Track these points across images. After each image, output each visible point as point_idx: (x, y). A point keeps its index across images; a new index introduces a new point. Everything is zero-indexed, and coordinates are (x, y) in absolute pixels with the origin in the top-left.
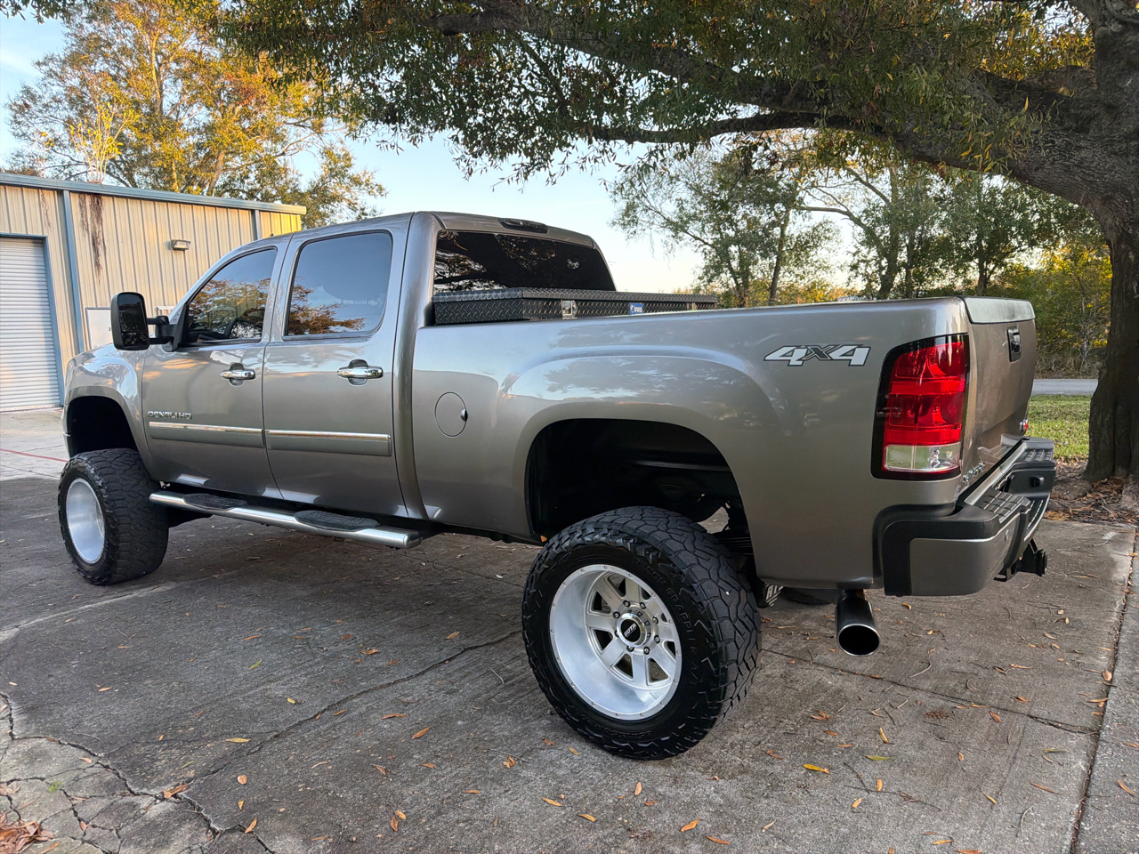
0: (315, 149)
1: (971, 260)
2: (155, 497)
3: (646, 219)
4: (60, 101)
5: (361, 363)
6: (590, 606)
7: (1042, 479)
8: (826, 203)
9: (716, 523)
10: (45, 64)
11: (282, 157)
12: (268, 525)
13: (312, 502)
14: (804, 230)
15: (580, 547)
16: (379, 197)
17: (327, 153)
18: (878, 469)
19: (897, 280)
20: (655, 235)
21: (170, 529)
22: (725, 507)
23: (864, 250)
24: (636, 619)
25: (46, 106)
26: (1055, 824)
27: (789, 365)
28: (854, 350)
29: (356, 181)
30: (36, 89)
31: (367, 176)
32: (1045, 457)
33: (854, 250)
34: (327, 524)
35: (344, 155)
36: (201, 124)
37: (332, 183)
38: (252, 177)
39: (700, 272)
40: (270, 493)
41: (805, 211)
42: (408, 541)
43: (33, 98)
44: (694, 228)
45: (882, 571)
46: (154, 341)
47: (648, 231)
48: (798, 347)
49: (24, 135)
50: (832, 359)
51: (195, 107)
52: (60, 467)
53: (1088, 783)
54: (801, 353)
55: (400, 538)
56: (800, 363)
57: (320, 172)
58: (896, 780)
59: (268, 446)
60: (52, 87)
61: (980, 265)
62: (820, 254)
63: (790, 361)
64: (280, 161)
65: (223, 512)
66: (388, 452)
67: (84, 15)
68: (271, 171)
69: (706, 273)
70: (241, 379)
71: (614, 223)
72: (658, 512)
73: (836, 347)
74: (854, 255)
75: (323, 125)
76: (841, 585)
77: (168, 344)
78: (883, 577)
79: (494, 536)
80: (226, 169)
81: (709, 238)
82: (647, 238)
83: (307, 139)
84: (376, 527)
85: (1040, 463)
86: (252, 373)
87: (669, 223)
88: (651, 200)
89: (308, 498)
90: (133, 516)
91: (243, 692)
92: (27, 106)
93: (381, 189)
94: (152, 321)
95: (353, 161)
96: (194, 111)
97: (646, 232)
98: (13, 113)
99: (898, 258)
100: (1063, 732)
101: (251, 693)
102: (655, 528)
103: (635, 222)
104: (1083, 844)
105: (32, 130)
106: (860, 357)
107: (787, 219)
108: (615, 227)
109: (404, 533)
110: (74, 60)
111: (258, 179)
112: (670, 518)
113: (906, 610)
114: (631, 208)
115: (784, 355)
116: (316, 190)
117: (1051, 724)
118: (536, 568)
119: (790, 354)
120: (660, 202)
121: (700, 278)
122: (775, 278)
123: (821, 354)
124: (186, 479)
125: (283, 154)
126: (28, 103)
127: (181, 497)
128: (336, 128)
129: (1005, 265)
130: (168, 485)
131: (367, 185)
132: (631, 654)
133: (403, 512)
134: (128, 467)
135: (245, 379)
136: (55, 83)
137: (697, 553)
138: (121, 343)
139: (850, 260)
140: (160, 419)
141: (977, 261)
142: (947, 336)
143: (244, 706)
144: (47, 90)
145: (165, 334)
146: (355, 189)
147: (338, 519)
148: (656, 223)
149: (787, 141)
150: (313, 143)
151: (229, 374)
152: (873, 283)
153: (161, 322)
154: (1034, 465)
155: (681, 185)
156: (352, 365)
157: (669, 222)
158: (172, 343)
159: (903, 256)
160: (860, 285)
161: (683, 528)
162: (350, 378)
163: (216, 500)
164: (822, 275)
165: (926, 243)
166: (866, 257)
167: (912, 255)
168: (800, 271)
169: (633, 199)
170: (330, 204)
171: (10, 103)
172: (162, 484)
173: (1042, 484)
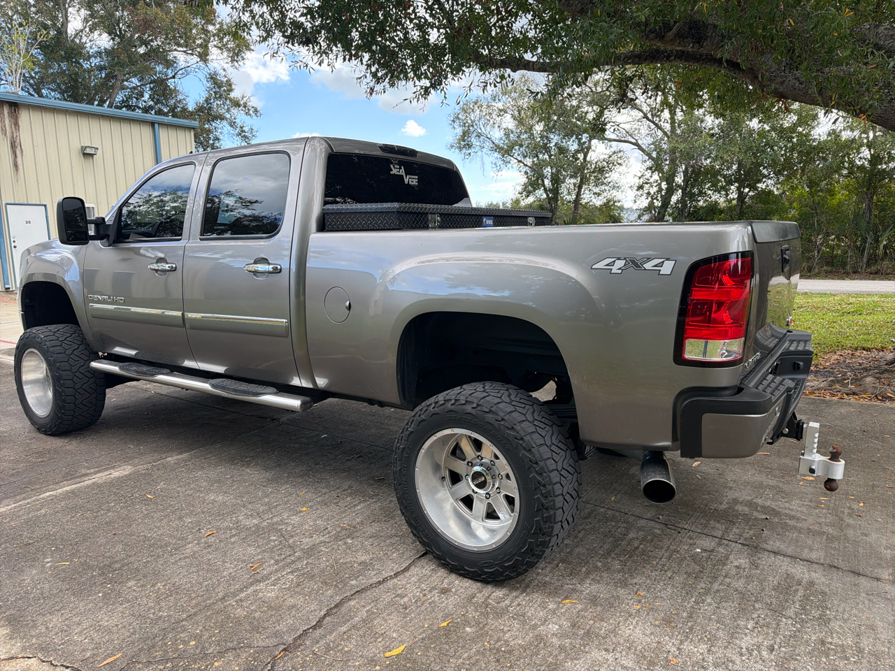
0: (202, 75)
1: (732, 184)
2: (94, 364)
3: (478, 144)
5: (264, 261)
7: (801, 363)
8: (618, 136)
9: (547, 392)
11: (173, 80)
12: (187, 390)
13: (223, 372)
14: (602, 157)
16: (255, 117)
17: (213, 78)
18: (679, 358)
19: (674, 199)
20: (485, 157)
21: (107, 390)
22: (554, 381)
23: (648, 174)
24: (485, 471)
27: (611, 273)
28: (663, 262)
29: (236, 104)
31: (245, 99)
32: (805, 346)
33: (640, 175)
34: (235, 390)
35: (227, 81)
36: (102, 48)
37: (215, 104)
38: (146, 96)
39: (520, 188)
40: (188, 363)
41: (606, 141)
42: (301, 405)
44: (517, 151)
45: (679, 438)
46: (93, 238)
47: (479, 153)
48: (619, 259)
50: (645, 269)
51: (96, 33)
52: (16, 339)
54: (620, 263)
55: (294, 403)
56: (620, 271)
57: (205, 95)
59: (187, 326)
61: (738, 189)
62: (613, 176)
63: (611, 269)
64: (171, 83)
65: (151, 378)
66: (286, 333)
68: (162, 91)
69: (525, 190)
70: (164, 271)
71: (452, 146)
72: (497, 385)
73: (649, 259)
74: (640, 178)
75: (208, 55)
76: (645, 448)
77: (105, 241)
78: (679, 442)
79: (371, 402)
80: (123, 88)
81: (529, 161)
82: (479, 159)
83: (194, 66)
84: (275, 394)
85: (800, 351)
86: (174, 266)
87: (497, 148)
88: (483, 129)
89: (220, 369)
91: (234, 595)
93: (256, 111)
94: (91, 222)
95: (233, 87)
96: (95, 37)
97: (478, 153)
99: (676, 181)
101: (242, 595)
102: (499, 400)
103: (469, 146)
106: (667, 268)
107: (589, 148)
108: (453, 150)
109: (299, 399)
111: (152, 98)
112: (510, 390)
114: (465, 134)
115: (607, 265)
116: (200, 109)
118: (405, 430)
119: (612, 264)
120: (489, 130)
121: (519, 193)
122: (578, 195)
123: (635, 264)
124: (119, 350)
125: (174, 77)
127: (116, 366)
128: (219, 58)
129: (756, 189)
130: (106, 354)
131: (245, 107)
132: (475, 495)
133: (296, 382)
135: (168, 271)
137: (536, 423)
138: (65, 239)
139: (637, 182)
140: (99, 302)
141: (737, 184)
142: (737, 253)
143: (240, 612)
145: (102, 232)
146: (234, 111)
147: (244, 386)
148: (486, 147)
149: (590, 85)
150: (199, 69)
151: (155, 266)
152: (655, 201)
153: (100, 223)
154: (796, 353)
155: (508, 117)
156: (256, 262)
157: (498, 146)
158: (108, 239)
159: (679, 179)
160: (644, 203)
161: (526, 402)
162: (255, 273)
163: (145, 368)
164: (614, 193)
165: (698, 170)
166: (648, 180)
167: (687, 179)
168: (597, 190)
169: (469, 126)
170: (213, 121)
172: (100, 354)
173: (801, 367)
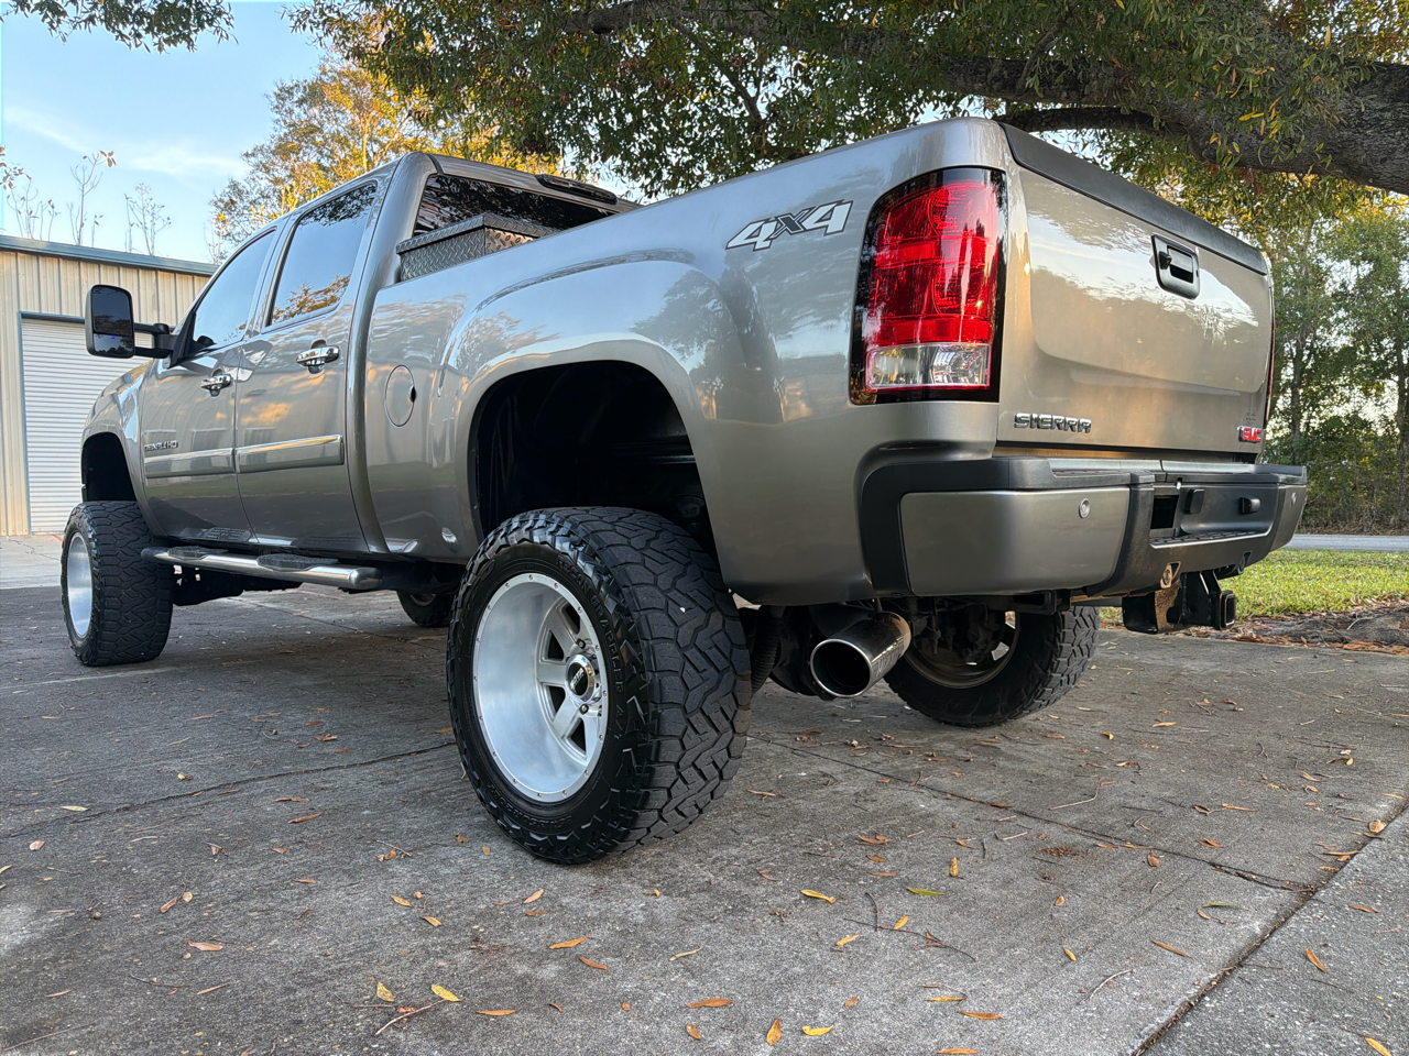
1: (1387, 375)
4: (268, 197)
5: (320, 344)
6: (543, 652)
7: (1256, 501)
10: (253, 155)
15: (503, 549)
18: (858, 390)
25: (253, 202)
26: (1157, 995)
28: (832, 210)
30: (245, 184)
42: (358, 579)
43: (240, 193)
48: (767, 221)
49: (229, 234)
50: (805, 230)
53: (1253, 950)
54: (769, 229)
55: (346, 575)
56: (767, 244)
58: (931, 918)
59: (238, 470)
60: (260, 182)
63: (755, 243)
66: (341, 457)
67: (296, 99)
70: (219, 388)
73: (811, 210)
77: (167, 357)
84: (332, 565)
85: (1253, 476)
86: (228, 378)
90: (124, 577)
92: (232, 202)
94: (140, 328)
98: (219, 211)
99: (1283, 377)
100: (1254, 885)
104: (1188, 1024)
105: (238, 229)
106: (839, 219)
109: (355, 569)
110: (283, 150)
113: (1105, 740)
115: (749, 237)
117: (1240, 875)
119: (757, 233)
123: (792, 225)
126: (234, 199)
127: (167, 550)
132: (584, 717)
134: (129, 519)
135: (222, 386)
136: (264, 177)
140: (153, 452)
144: (256, 186)
145: (162, 345)
153: (159, 332)
158: (171, 358)
162: (310, 366)
165: (1322, 355)
167: (1300, 369)
171: (215, 199)
